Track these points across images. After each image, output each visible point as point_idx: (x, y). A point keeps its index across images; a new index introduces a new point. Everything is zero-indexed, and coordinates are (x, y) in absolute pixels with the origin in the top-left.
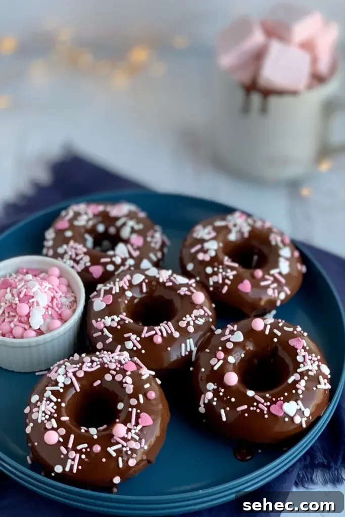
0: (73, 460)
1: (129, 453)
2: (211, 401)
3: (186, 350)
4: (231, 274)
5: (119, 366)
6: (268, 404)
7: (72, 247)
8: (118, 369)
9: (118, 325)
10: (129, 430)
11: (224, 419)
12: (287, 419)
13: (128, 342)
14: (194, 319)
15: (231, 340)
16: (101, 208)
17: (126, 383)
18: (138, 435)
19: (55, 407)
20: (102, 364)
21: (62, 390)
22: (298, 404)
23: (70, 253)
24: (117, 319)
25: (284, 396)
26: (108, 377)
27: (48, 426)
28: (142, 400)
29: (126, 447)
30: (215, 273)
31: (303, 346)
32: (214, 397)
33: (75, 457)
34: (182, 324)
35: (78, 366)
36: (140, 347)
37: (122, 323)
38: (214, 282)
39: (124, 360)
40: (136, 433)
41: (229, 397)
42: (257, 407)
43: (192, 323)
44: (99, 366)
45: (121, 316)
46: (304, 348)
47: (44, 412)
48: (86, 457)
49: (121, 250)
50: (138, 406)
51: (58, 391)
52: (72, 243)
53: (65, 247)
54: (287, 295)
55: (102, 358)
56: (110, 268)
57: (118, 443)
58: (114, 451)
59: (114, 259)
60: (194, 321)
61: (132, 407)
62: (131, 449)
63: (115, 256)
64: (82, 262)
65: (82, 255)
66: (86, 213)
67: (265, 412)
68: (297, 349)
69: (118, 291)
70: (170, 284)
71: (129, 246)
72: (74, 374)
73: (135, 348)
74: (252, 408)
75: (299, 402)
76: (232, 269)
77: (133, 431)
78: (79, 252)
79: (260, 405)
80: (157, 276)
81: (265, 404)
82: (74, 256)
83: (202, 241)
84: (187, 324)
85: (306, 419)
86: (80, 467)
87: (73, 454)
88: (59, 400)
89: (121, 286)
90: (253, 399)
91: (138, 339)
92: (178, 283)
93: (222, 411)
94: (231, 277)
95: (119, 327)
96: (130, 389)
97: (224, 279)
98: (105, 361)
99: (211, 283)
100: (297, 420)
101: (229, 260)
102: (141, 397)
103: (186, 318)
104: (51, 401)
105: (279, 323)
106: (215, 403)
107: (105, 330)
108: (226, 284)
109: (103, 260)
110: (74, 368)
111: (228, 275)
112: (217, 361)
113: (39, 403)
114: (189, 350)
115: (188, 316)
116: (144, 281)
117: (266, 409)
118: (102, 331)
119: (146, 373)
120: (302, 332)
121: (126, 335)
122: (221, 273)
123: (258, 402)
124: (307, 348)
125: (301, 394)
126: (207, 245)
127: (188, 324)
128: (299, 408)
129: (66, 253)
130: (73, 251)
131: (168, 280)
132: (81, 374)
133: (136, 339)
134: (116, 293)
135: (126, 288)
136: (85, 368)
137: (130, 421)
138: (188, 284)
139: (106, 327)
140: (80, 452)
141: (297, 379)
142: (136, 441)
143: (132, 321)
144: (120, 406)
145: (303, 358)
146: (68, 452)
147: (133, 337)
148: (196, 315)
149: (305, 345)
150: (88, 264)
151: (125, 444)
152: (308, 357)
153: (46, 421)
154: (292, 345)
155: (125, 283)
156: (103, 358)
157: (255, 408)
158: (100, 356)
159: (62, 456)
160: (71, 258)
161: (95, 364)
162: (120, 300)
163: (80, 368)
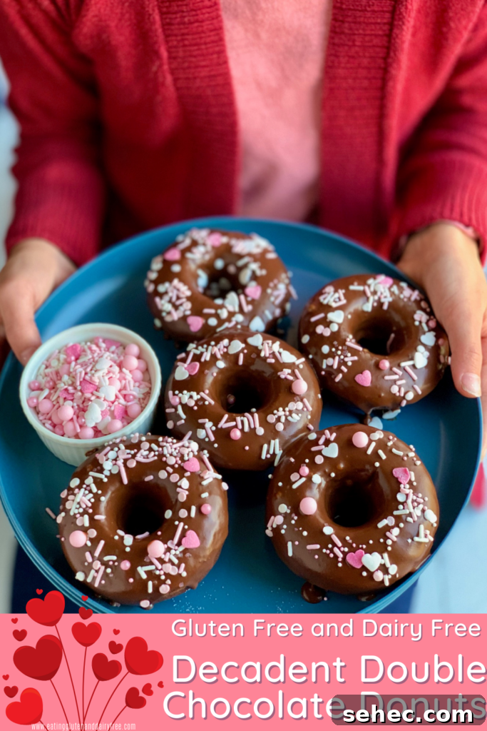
0: (97, 571)
1: (163, 577)
2: (279, 528)
3: (268, 452)
4: (350, 359)
5: (180, 462)
6: (346, 550)
7: (175, 287)
8: (177, 466)
9: (195, 405)
10: (169, 550)
11: (290, 554)
12: (365, 574)
13: (201, 430)
14: (287, 413)
15: (323, 453)
16: (224, 240)
17: (180, 487)
18: (178, 558)
19: (93, 500)
20: (161, 455)
21: (105, 480)
22: (383, 558)
23: (170, 294)
24: (196, 396)
25: (367, 543)
26: (163, 475)
27: (79, 523)
28: (193, 514)
29: (160, 570)
30: (331, 355)
31: (410, 480)
32: (283, 524)
33: (99, 568)
34: (271, 419)
35: (133, 452)
36: (213, 439)
37: (201, 403)
38: (327, 366)
39: (188, 454)
40: (175, 555)
41: (301, 529)
42: (332, 551)
43: (283, 419)
44: (156, 458)
45: (202, 394)
46: (410, 483)
47: (79, 503)
48: (112, 572)
49: (232, 301)
50: (187, 520)
51: (102, 479)
52: (176, 282)
53: (167, 285)
54: (416, 395)
55: (162, 447)
56: (213, 322)
57: (151, 563)
58: (146, 572)
59: (219, 311)
60: (286, 417)
61: (180, 520)
62: (165, 574)
63: (222, 307)
64: (182, 309)
65: (184, 300)
66: (204, 245)
67: (340, 559)
68: (400, 483)
69: (208, 359)
70: (273, 361)
71: (242, 297)
72: (125, 461)
73: (207, 440)
74: (324, 551)
75: (386, 555)
76: (354, 352)
77: (173, 552)
78: (181, 295)
79: (336, 550)
80: (260, 347)
81: (342, 549)
82: (174, 299)
83: (328, 308)
84: (276, 419)
85: (390, 577)
86: (103, 582)
87: (97, 565)
88: (100, 492)
89: (213, 353)
90: (329, 539)
91: (214, 428)
92: (282, 362)
93: (290, 544)
94: (350, 364)
95: (196, 408)
96: (183, 496)
97: (340, 364)
98: (165, 452)
99: (324, 366)
100: (379, 576)
101: (354, 341)
102: (194, 509)
103: (278, 411)
104: (90, 491)
105: (389, 440)
106: (283, 532)
107: (180, 408)
108: (342, 372)
109: (206, 311)
110: (128, 454)
111: (346, 359)
112: (299, 477)
113: (77, 490)
114: (271, 452)
115: (281, 409)
116: (242, 351)
117: (341, 555)
118: (176, 408)
119: (211, 476)
120: (415, 459)
121: (201, 421)
122: (339, 356)
123: (334, 545)
124: (415, 484)
125: (390, 546)
126: (331, 316)
127: (278, 419)
128: (383, 563)
129: (166, 293)
130: (175, 292)
131: (271, 356)
132: (132, 464)
133: (211, 428)
134: (205, 361)
135: (219, 356)
136: (139, 458)
137: (172, 539)
138: (294, 363)
139: (181, 403)
140: (106, 564)
141: (390, 525)
142: (173, 564)
143: (213, 402)
144: (168, 514)
145: (405, 497)
146: (93, 561)
147: (209, 424)
148: (291, 409)
149: (413, 479)
150: (188, 313)
151: (160, 567)
152: (411, 497)
153: (78, 516)
154: (396, 476)
155: (219, 349)
156: (165, 448)
157: (328, 552)
158: (161, 444)
159: (86, 564)
160: (170, 301)
161: (152, 453)
162: (206, 371)
163: (134, 456)
